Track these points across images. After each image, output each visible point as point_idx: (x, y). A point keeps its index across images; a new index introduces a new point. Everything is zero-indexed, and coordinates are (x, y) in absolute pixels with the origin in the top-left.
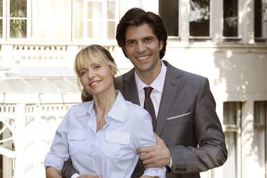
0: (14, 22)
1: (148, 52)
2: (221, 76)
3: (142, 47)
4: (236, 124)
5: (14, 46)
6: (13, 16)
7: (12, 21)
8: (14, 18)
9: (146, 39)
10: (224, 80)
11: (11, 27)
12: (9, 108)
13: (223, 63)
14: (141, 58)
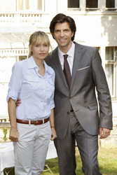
2: (105, 31)
3: (63, 34)
4: (113, 59)
10: (107, 34)
13: (106, 23)
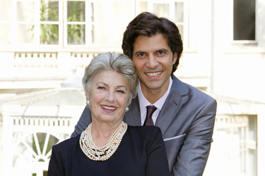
0: (72, 27)
1: (160, 68)
3: (153, 61)
5: (72, 53)
6: (71, 21)
7: (69, 26)
8: (72, 23)
9: (160, 52)
11: (69, 33)
12: (64, 121)
14: (152, 74)
